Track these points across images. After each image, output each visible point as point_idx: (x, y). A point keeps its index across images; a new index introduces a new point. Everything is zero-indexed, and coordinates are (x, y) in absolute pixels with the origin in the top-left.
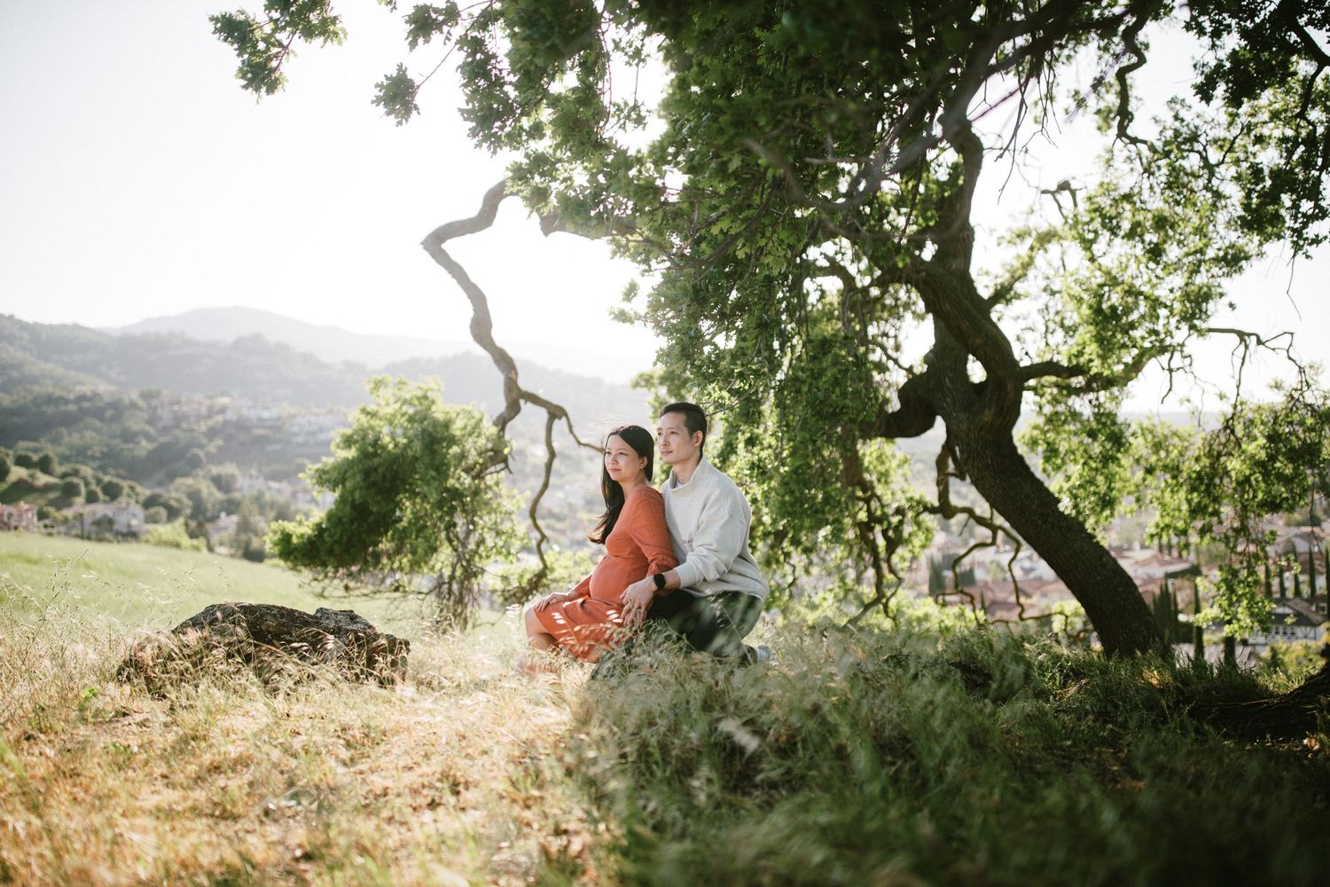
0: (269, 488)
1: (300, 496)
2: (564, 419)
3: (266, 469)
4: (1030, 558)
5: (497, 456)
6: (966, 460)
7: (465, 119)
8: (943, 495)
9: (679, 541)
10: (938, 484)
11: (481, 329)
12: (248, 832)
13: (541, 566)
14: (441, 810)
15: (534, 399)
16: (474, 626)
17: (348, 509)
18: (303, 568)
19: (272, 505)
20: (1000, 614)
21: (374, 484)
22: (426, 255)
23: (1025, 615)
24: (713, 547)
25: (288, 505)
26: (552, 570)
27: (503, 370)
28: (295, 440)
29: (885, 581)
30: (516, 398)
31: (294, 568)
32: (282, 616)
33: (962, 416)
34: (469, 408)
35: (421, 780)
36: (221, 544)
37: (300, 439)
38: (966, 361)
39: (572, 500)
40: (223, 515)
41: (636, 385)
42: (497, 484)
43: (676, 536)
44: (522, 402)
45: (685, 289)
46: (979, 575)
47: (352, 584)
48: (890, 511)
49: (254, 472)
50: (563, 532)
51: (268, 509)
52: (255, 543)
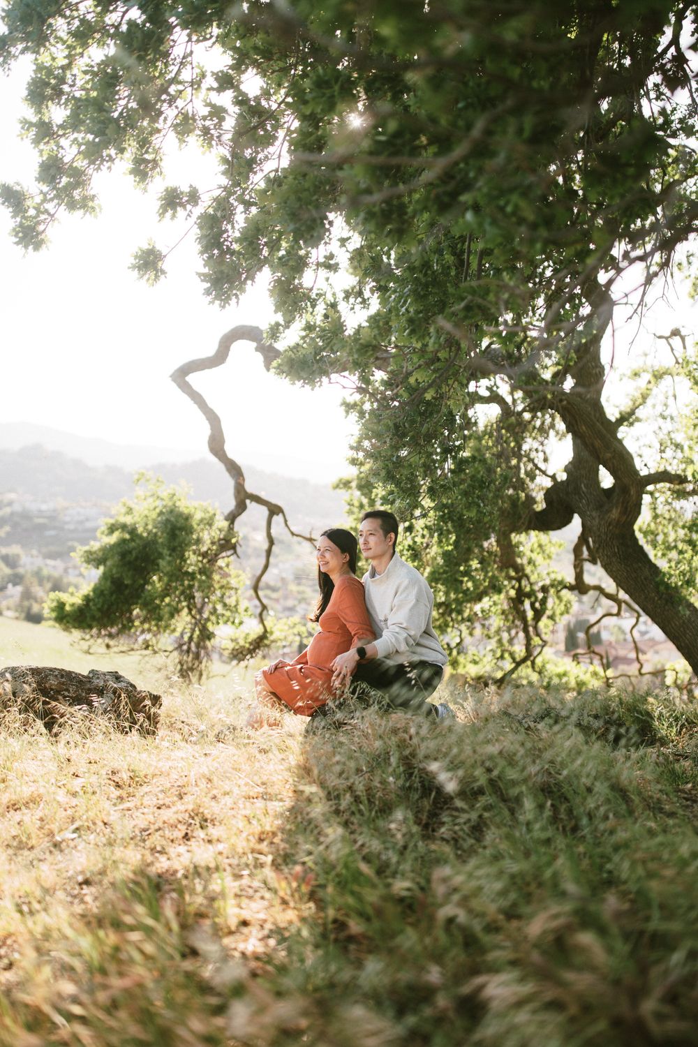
0: (46, 565)
1: (70, 571)
2: (281, 515)
3: (44, 550)
4: (645, 623)
5: (227, 544)
6: (598, 549)
7: (202, 281)
8: (579, 576)
9: (377, 620)
10: (575, 567)
11: (217, 445)
12: (40, 860)
13: (263, 630)
14: (192, 842)
15: (257, 499)
16: (208, 678)
17: (109, 583)
18: (73, 630)
19: (49, 578)
20: (623, 668)
21: (130, 563)
22: (174, 385)
23: (643, 671)
24: (404, 626)
25: (61, 578)
26: (272, 633)
27: (233, 476)
28: (66, 527)
29: (532, 642)
30: (243, 498)
31: (66, 629)
32: (62, 676)
33: (594, 514)
34: (205, 504)
35: (176, 816)
36: (8, 609)
37: (72, 527)
38: (598, 470)
39: (284, 575)
40: (10, 586)
41: (337, 487)
42: (228, 565)
43: (374, 616)
44: (248, 501)
45: (388, 426)
46: (605, 636)
47: (112, 643)
48: (536, 588)
49: (34, 552)
50: (277, 600)
51: (45, 582)
52: (36, 608)
